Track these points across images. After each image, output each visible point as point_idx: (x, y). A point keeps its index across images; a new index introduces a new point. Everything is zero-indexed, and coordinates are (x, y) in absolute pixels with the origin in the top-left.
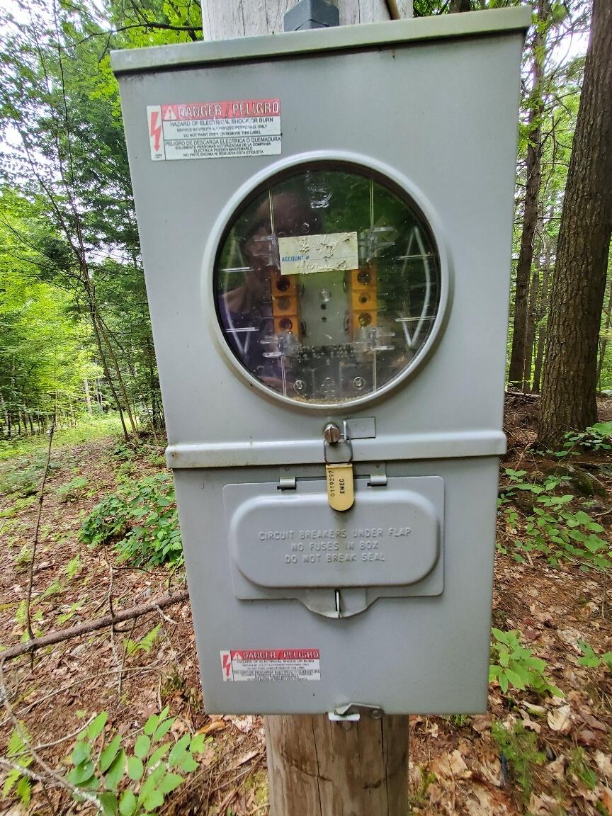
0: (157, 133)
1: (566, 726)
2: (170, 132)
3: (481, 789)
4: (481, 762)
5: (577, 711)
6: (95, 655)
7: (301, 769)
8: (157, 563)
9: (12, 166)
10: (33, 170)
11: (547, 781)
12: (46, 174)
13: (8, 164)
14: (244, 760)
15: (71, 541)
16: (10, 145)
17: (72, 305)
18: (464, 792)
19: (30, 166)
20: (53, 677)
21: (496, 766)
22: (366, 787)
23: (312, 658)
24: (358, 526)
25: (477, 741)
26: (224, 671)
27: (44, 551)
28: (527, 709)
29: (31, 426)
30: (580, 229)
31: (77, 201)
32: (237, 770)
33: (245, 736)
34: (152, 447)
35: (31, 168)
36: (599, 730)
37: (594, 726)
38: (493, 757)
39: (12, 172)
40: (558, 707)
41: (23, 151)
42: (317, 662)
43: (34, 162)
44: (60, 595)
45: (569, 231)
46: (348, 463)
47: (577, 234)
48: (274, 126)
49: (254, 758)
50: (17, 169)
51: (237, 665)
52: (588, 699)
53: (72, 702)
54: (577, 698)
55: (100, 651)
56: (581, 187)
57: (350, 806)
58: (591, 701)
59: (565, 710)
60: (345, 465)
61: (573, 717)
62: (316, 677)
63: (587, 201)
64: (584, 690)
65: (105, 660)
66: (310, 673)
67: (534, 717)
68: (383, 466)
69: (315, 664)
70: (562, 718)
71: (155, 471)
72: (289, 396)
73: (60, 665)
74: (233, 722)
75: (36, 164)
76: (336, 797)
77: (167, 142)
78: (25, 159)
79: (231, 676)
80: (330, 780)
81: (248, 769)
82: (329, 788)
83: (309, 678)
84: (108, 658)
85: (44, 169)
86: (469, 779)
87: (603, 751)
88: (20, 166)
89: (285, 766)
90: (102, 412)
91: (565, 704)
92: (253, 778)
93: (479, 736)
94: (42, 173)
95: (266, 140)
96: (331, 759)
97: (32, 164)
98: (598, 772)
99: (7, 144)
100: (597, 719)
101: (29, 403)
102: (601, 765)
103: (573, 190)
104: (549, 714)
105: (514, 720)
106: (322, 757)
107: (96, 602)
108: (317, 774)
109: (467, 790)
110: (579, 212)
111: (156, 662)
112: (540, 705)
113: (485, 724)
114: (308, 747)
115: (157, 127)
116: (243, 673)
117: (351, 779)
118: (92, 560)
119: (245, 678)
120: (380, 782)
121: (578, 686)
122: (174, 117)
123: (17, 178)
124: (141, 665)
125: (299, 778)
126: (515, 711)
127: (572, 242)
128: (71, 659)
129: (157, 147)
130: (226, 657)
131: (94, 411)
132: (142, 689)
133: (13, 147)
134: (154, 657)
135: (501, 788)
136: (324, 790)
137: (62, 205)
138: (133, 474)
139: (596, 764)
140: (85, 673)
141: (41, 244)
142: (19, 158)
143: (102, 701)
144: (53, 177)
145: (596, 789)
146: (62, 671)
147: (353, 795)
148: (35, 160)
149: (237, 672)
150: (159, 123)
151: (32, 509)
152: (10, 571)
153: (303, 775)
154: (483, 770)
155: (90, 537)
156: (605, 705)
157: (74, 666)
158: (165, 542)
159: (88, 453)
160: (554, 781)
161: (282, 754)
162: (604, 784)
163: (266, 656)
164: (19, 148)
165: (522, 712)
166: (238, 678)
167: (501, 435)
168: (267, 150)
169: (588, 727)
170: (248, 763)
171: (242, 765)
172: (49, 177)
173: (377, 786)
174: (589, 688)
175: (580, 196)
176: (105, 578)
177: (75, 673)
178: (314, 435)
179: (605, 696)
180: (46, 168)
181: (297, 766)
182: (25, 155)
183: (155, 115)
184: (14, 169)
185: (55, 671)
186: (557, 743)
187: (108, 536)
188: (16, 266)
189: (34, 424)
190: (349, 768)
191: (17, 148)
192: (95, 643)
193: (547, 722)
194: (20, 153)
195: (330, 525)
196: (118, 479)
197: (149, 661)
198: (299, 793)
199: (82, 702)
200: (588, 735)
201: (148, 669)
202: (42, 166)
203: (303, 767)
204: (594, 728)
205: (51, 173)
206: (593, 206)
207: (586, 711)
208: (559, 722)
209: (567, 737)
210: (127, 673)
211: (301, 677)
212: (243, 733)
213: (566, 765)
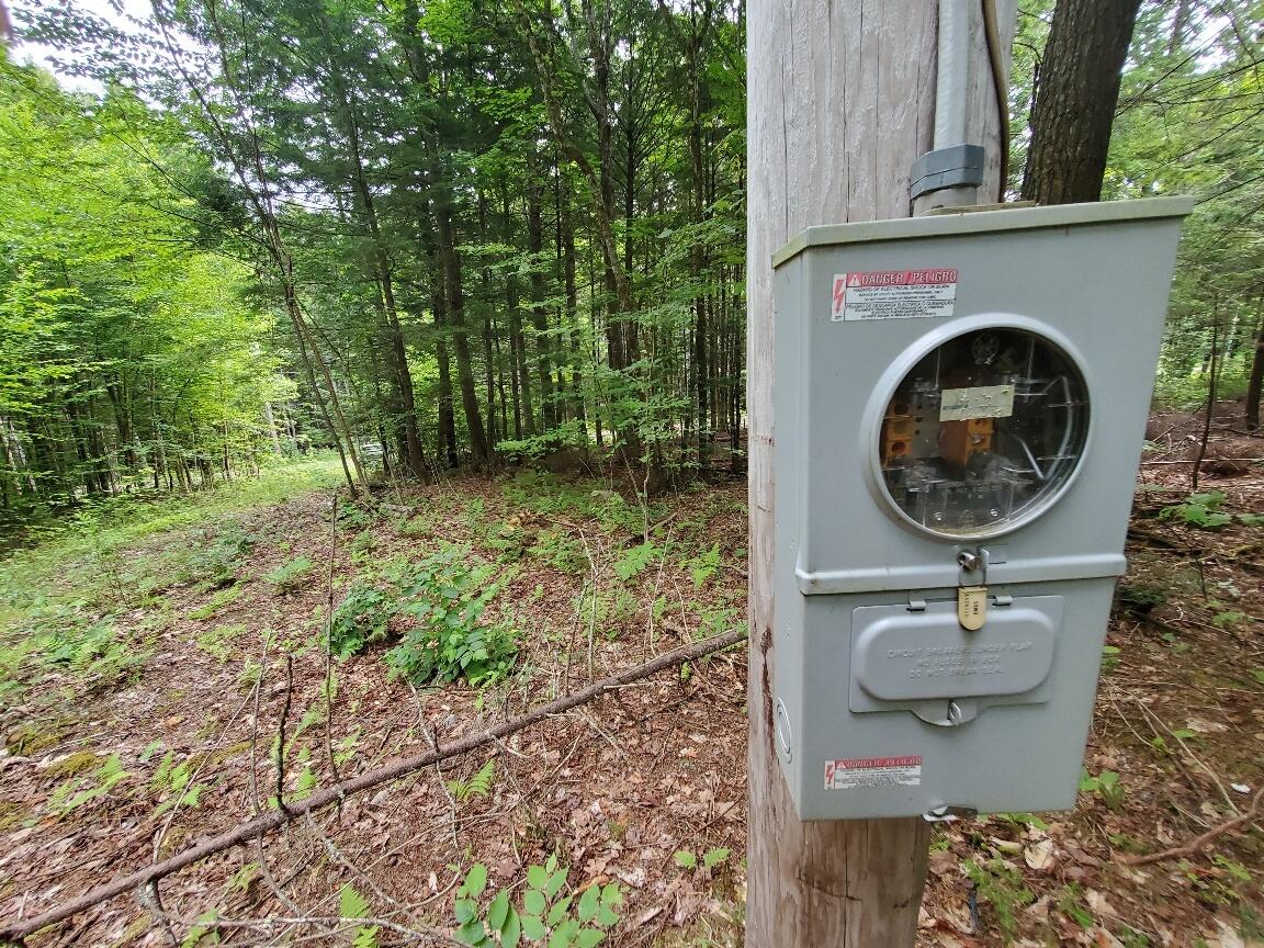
0: (840, 298)
1: (1049, 863)
2: (853, 296)
3: (949, 938)
4: (946, 909)
5: (1061, 847)
6: (407, 801)
7: (825, 891)
8: (448, 679)
9: (141, 57)
10: (177, 63)
11: (1029, 926)
12: (198, 70)
13: (133, 52)
14: (646, 918)
15: (312, 652)
16: (135, 21)
17: (250, 284)
18: (928, 942)
19: (170, 55)
20: (356, 832)
21: (965, 912)
22: (896, 906)
23: (913, 765)
24: (982, 643)
25: (938, 886)
26: (827, 779)
27: (274, 666)
28: (997, 847)
29: (188, 476)
30: (1057, 167)
31: (248, 113)
32: (640, 931)
33: (639, 891)
34: (394, 507)
35: (172, 59)
36: (1091, 866)
37: (1084, 861)
38: (960, 902)
39: (142, 66)
40: (1036, 842)
41: (157, 31)
42: (918, 767)
43: (176, 49)
44: (321, 727)
45: (1041, 169)
46: (981, 586)
47: (1052, 174)
48: (949, 292)
49: (657, 915)
50: (150, 60)
51: (840, 774)
52: (1075, 831)
53: (395, 863)
54: (1061, 831)
55: (410, 798)
56: (1062, 98)
57: (878, 926)
58: (1079, 834)
59: (1047, 845)
60: (979, 589)
61: (1057, 853)
62: (916, 782)
63: (1069, 122)
64: (1069, 821)
65: (423, 808)
66: (909, 778)
67: (1007, 855)
68: (1008, 588)
69: (917, 770)
70: (1043, 855)
71: (406, 544)
72: (927, 526)
73: (361, 818)
74: (619, 876)
75: (180, 51)
76: (864, 916)
77: (848, 306)
78: (161, 45)
79: (832, 785)
80: (858, 900)
81: (653, 929)
82: (857, 907)
83: (908, 783)
84: (425, 806)
85: (193, 61)
86: (934, 927)
87: (1095, 889)
88: (153, 57)
89: (801, 892)
90: (297, 452)
91: (1045, 839)
92: (663, 938)
93: (939, 879)
94: (191, 68)
95: (939, 304)
96: (863, 876)
97: (174, 52)
98: (1091, 913)
99: (130, 18)
100: (1087, 853)
101: (184, 440)
102: (1094, 905)
103: (1049, 103)
104: (1027, 852)
105: (982, 859)
106: (852, 875)
107: (378, 734)
108: (845, 894)
109: (931, 940)
110: (1057, 138)
111: (495, 808)
112: (1013, 841)
113: (946, 865)
114: (838, 865)
115: (841, 292)
116: (845, 781)
117: (881, 897)
118: (348, 678)
119: (846, 786)
120: (907, 902)
121: (1061, 816)
122: (858, 284)
123: (150, 75)
124: (477, 813)
125: (822, 901)
126: (981, 849)
127: (1044, 187)
128: (374, 809)
129: (838, 310)
130: (830, 767)
131: (286, 453)
132: (488, 842)
133: (140, 24)
134: (490, 802)
135: (973, 935)
136: (851, 912)
137: (227, 121)
138: (375, 549)
139: (1087, 903)
140: (401, 825)
141: (197, 186)
142: (151, 43)
143: (437, 859)
144: (209, 74)
145: (1090, 931)
146: (366, 824)
147: (881, 915)
148: (178, 46)
149: (839, 781)
150: (843, 288)
151: (235, 607)
152: (234, 696)
153: (827, 896)
154: (949, 917)
155: (337, 646)
156: (1098, 838)
157: (381, 817)
158: (462, 649)
159: (290, 517)
160: (1038, 924)
161: (800, 878)
162: (1099, 925)
163: (872, 764)
164: (150, 26)
165: (992, 849)
166: (839, 786)
167: (1121, 558)
168: (939, 312)
169: (1076, 864)
170: (652, 921)
171: (644, 924)
172: (203, 75)
173: (904, 906)
174: (1073, 819)
175: (1060, 113)
176: (377, 702)
177: (386, 827)
178: (947, 560)
179: (1097, 828)
180: (197, 58)
181: (820, 888)
182: (161, 38)
183: (840, 282)
184: (144, 61)
185: (357, 825)
186: (1038, 883)
187: (365, 643)
188: (162, 223)
189: (191, 474)
190: (882, 886)
191: (146, 26)
192: (400, 788)
193: (1024, 860)
194: (153, 34)
195: (956, 642)
196: (355, 558)
197: (484, 807)
198: (820, 917)
199: (410, 861)
200: (1076, 872)
201: (487, 818)
202: (190, 57)
203: (828, 888)
204: (1084, 864)
205: (206, 67)
206: (1079, 129)
207: (1072, 845)
208: (1040, 859)
209: (1051, 876)
210: (459, 824)
211: (901, 782)
212: (636, 888)
213: (1052, 906)
